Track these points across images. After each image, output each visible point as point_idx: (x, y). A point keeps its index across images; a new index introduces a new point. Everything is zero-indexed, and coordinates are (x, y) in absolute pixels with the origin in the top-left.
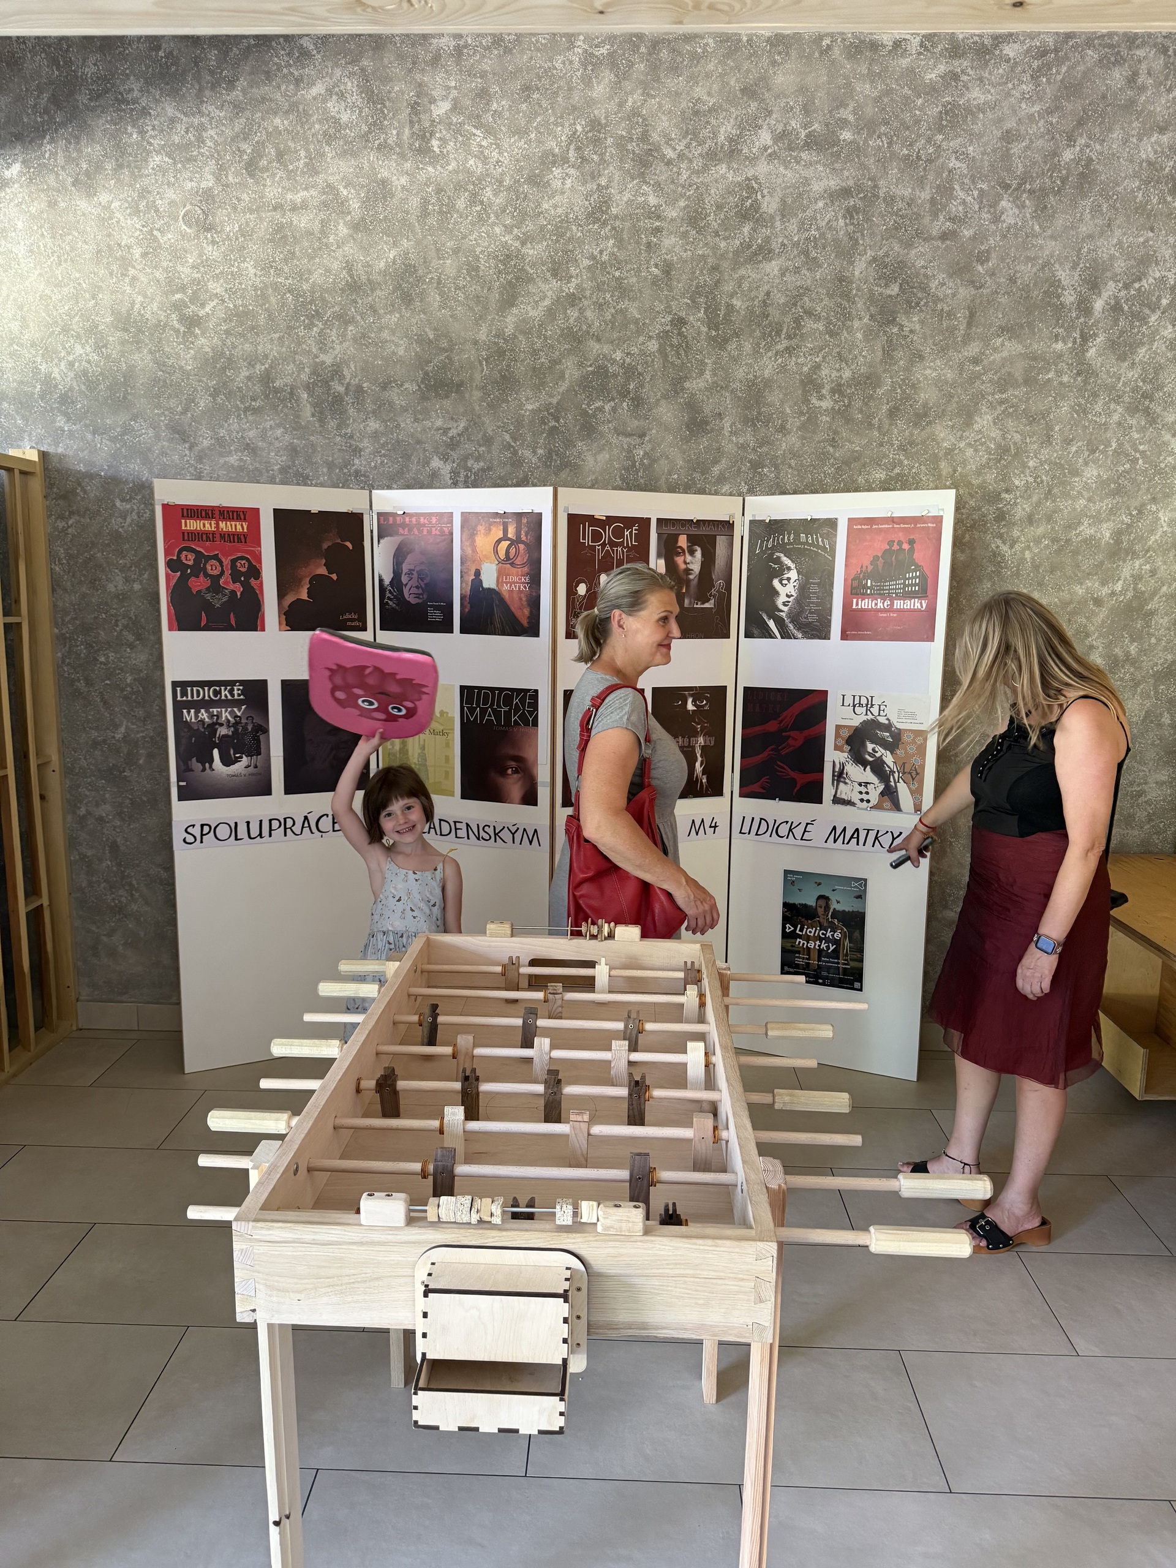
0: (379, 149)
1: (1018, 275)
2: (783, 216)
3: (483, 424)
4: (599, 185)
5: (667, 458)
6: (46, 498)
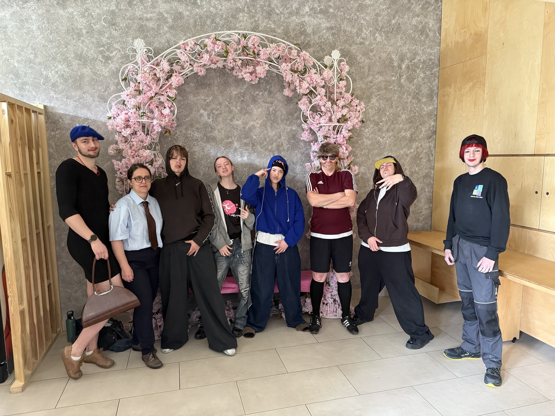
1: (382, 57)
2: (314, 34)
3: (218, 98)
4: (255, 20)
5: (280, 111)
6: (46, 123)
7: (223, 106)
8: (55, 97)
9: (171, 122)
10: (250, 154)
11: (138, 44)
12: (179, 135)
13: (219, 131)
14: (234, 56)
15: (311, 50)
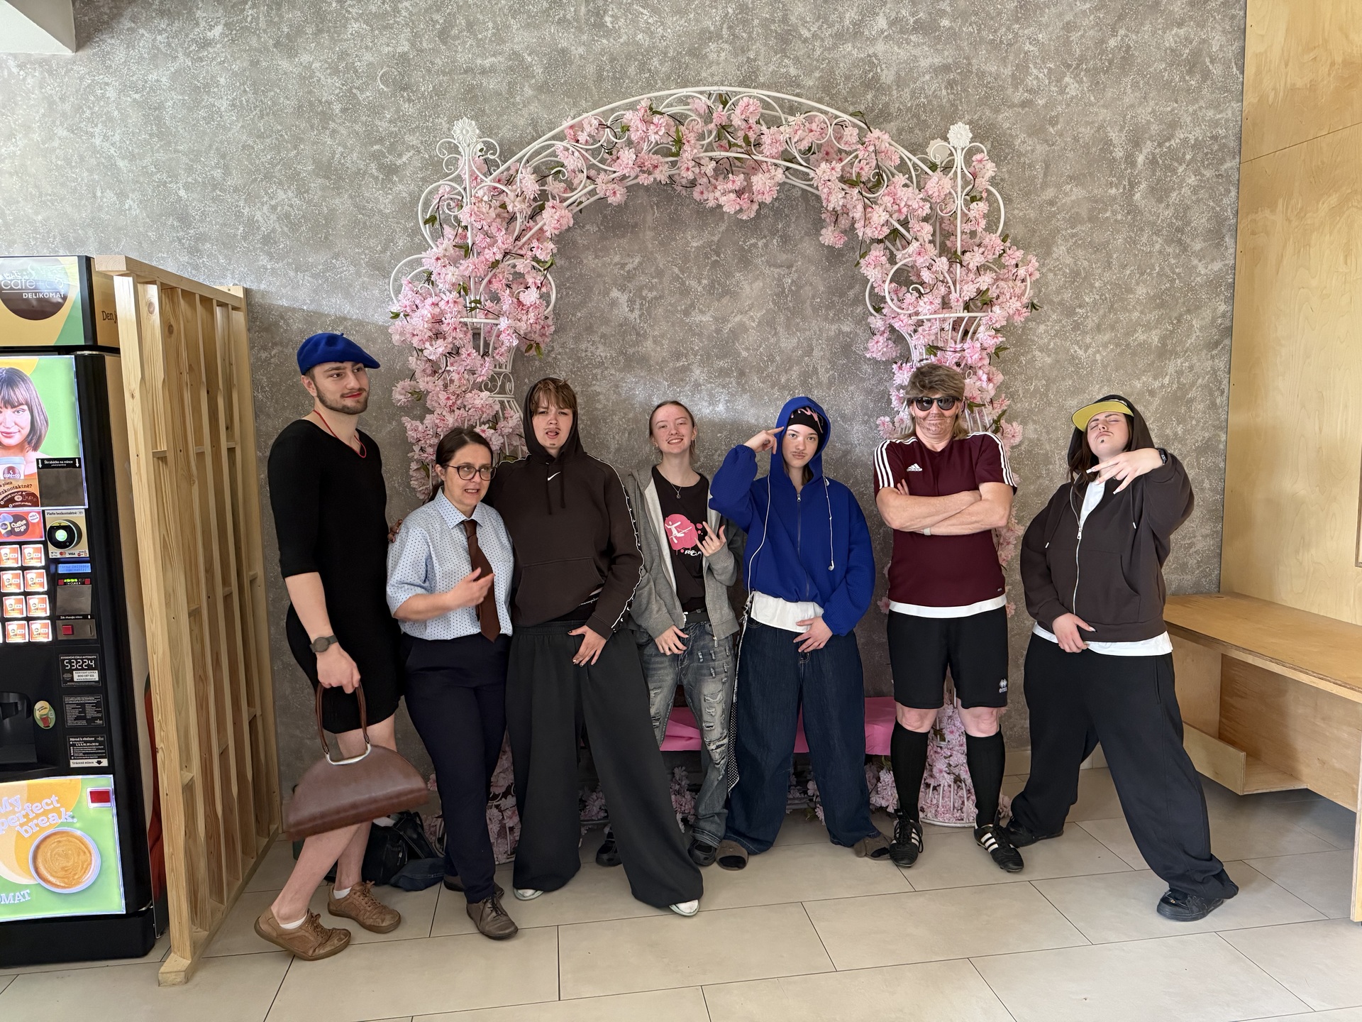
0: (558, 23)
1: (1080, 135)
2: (899, 86)
3: (656, 259)
4: (748, 58)
5: (811, 284)
6: (249, 330)
7: (666, 279)
8: (269, 267)
9: (542, 323)
10: (733, 395)
11: (462, 131)
12: (559, 354)
13: (655, 342)
14: (695, 151)
15: (893, 126)
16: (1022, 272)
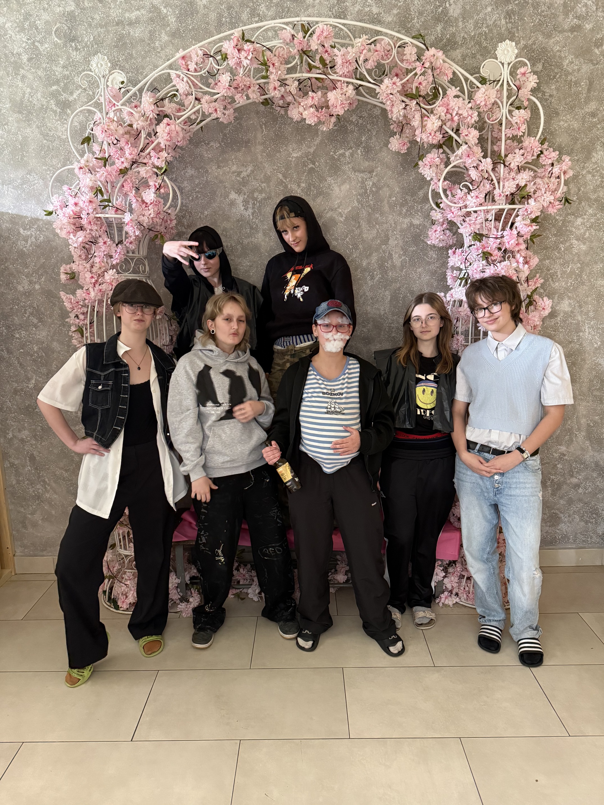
2: (464, 18)
3: (264, 167)
5: (388, 186)
7: (273, 184)
9: (163, 217)
11: (97, 65)
14: (280, 72)
15: (458, 53)
16: (556, 170)
